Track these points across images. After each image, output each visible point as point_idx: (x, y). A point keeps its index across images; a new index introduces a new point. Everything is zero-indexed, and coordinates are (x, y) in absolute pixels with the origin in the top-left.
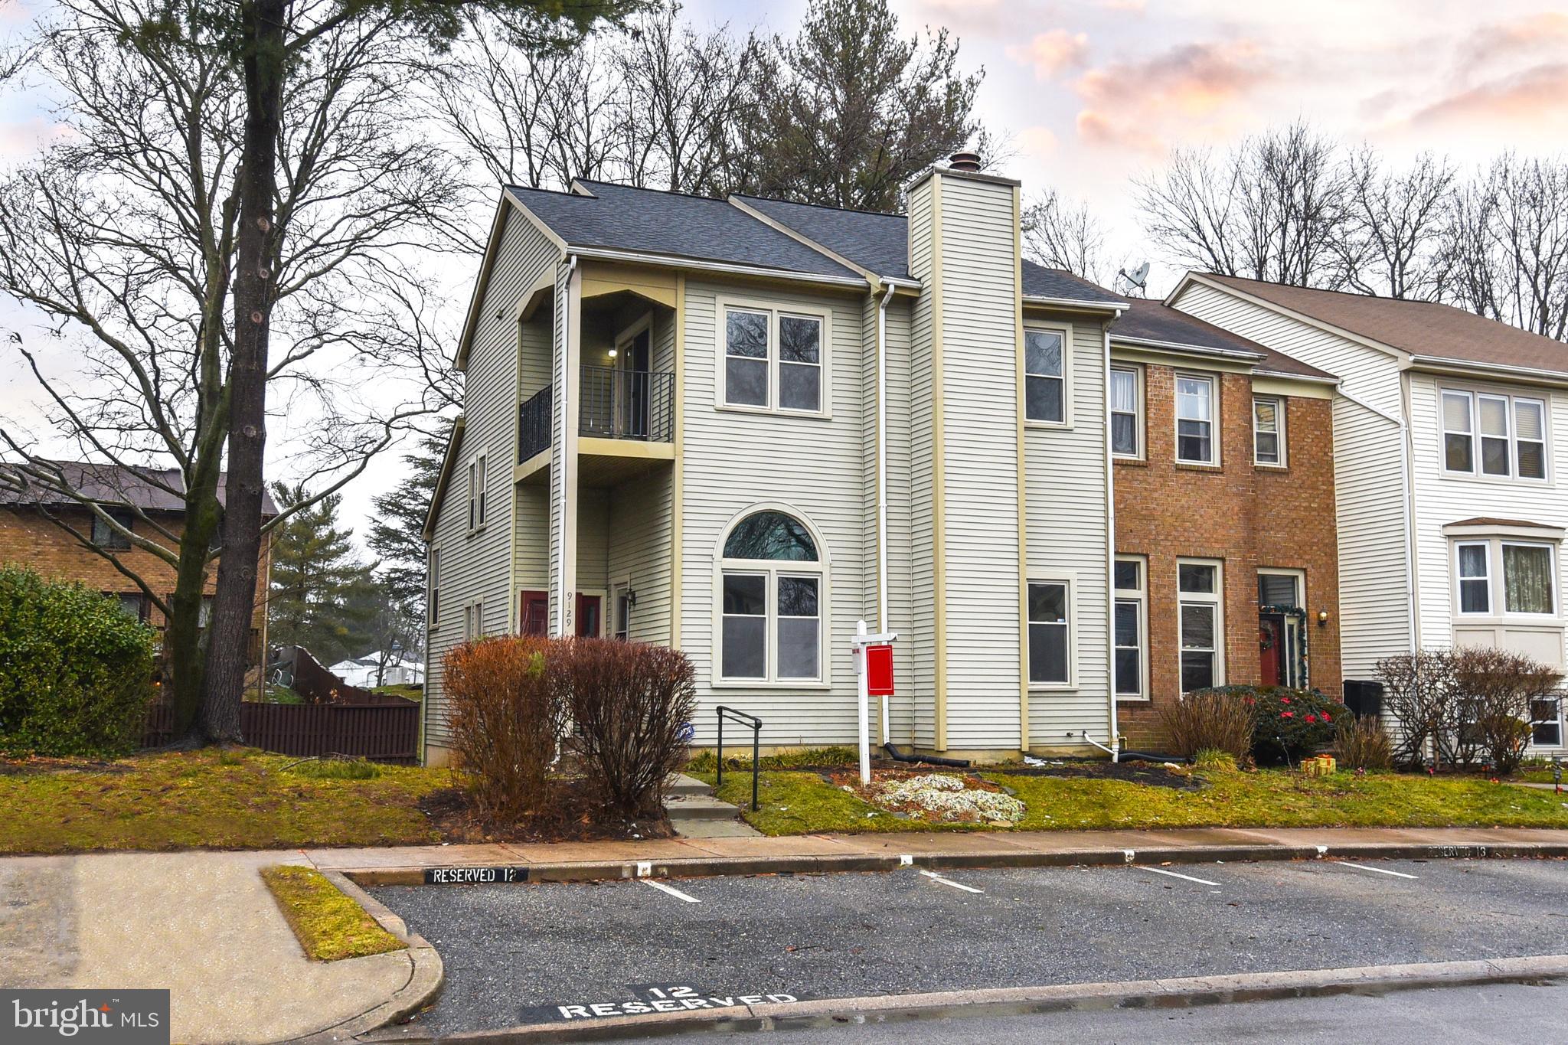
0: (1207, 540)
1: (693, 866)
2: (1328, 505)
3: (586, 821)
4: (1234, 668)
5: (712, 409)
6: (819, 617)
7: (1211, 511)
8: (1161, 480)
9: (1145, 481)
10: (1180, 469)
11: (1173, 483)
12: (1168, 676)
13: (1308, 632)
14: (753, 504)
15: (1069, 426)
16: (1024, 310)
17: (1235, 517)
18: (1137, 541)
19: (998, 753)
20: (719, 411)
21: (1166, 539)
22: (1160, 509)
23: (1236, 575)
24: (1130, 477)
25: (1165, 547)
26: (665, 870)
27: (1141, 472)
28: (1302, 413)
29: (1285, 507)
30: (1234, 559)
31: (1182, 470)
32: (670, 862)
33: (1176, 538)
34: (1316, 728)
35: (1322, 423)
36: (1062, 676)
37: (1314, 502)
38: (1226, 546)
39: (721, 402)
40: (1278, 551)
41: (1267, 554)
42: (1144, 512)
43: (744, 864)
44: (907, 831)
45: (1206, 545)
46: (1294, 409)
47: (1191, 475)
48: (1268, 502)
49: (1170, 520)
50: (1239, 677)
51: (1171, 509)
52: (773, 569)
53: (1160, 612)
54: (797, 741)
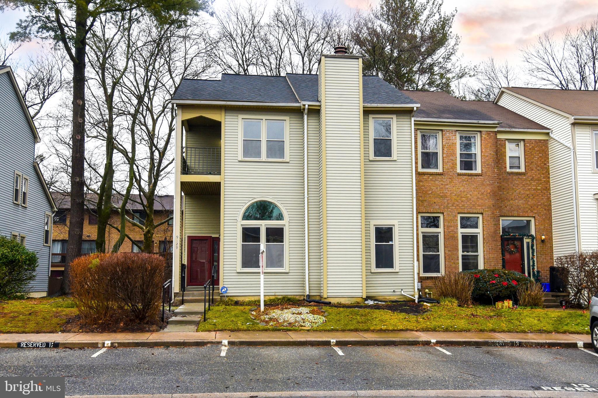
0: (474, 205)
1: (128, 343)
2: (546, 188)
3: (122, 325)
4: (487, 262)
5: (237, 161)
6: (284, 243)
7: (476, 193)
8: (450, 180)
9: (442, 181)
10: (459, 175)
11: (456, 181)
12: (454, 265)
13: (536, 245)
14: (255, 198)
15: (394, 159)
16: (364, 111)
17: (488, 195)
18: (438, 207)
19: (352, 298)
20: (240, 161)
21: (453, 206)
22: (450, 192)
23: (489, 220)
24: (434, 179)
25: (452, 209)
26: (116, 345)
27: (440, 177)
28: (533, 146)
29: (523, 189)
30: (488, 213)
31: (461, 175)
32: (119, 341)
33: (457, 205)
34: (507, 288)
35: (543, 150)
36: (391, 266)
37: (539, 186)
38: (483, 207)
39: (240, 157)
40: (520, 209)
41: (513, 211)
42: (441, 194)
43: (151, 342)
44: (259, 331)
45: (473, 207)
46: (528, 145)
47: (465, 177)
48: (514, 187)
49: (455, 197)
50: (490, 265)
51: (455, 192)
52: (263, 225)
53: (450, 237)
54: (273, 294)
